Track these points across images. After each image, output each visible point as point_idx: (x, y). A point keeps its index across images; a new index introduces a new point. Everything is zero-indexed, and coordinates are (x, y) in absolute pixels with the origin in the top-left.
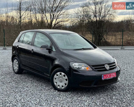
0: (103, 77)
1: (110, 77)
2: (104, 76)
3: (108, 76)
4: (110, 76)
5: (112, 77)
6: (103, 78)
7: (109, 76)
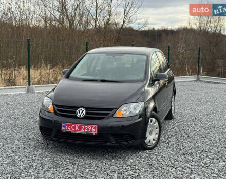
0: (64, 126)
1: (80, 130)
2: (66, 125)
3: (74, 128)
4: (80, 128)
5: (84, 131)
6: (63, 128)
7: (77, 128)
